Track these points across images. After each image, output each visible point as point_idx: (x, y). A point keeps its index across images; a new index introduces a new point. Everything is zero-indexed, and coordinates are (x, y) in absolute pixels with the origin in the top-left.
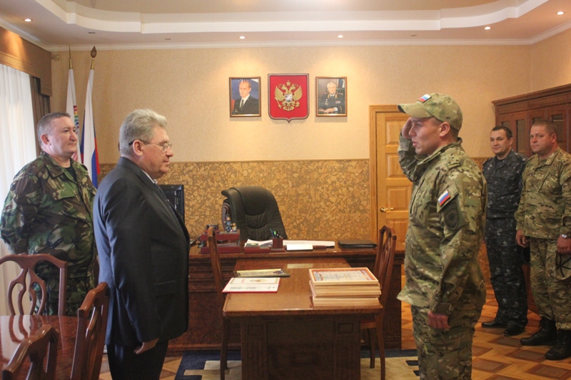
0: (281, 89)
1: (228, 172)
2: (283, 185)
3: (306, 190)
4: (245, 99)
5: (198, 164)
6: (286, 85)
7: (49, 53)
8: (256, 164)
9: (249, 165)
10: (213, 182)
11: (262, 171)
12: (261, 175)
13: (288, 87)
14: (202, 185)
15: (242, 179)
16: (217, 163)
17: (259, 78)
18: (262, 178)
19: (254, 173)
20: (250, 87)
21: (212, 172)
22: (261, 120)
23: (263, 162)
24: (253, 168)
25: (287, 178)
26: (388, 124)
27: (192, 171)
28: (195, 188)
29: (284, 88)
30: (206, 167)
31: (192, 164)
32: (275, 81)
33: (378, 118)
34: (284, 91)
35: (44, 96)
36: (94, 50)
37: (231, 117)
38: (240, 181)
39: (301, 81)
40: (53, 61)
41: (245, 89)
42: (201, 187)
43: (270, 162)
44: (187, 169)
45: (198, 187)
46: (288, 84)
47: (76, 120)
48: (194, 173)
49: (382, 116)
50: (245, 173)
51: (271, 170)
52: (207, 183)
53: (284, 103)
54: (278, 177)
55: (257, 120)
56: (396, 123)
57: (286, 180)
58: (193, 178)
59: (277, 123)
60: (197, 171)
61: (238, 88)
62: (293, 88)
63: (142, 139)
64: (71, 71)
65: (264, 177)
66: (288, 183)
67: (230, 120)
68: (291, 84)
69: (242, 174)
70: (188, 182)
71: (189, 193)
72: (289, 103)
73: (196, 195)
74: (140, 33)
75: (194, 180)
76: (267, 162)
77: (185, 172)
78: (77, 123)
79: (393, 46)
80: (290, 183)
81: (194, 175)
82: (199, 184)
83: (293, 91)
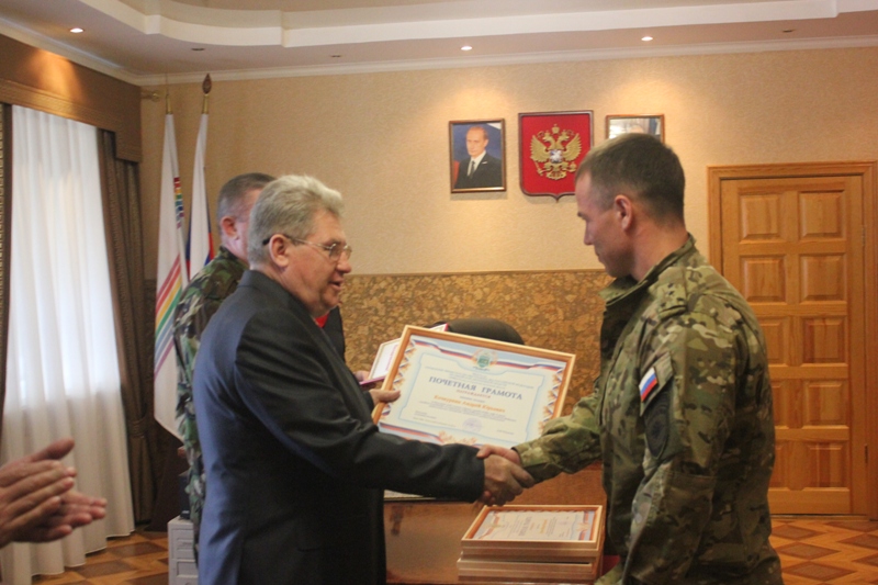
0: (542, 141)
1: (448, 292)
2: (547, 316)
3: (590, 326)
4: (477, 160)
5: (394, 277)
6: (551, 132)
7: (137, 89)
8: (497, 278)
9: (485, 281)
10: (422, 311)
11: (508, 290)
12: (507, 298)
13: (556, 137)
14: (401, 315)
15: (472, 304)
16: (429, 275)
17: (502, 121)
18: (510, 302)
19: (493, 294)
20: (485, 137)
21: (420, 293)
22: (506, 198)
23: (510, 274)
24: (492, 285)
25: (554, 303)
26: (745, 200)
27: (383, 290)
28: (390, 321)
29: (548, 138)
30: (410, 283)
31: (384, 277)
33: (724, 190)
34: (547, 144)
35: (126, 162)
36: (208, 81)
37: (453, 192)
38: (471, 309)
39: (579, 124)
40: (145, 105)
41: (476, 141)
42: (401, 319)
43: (523, 273)
44: (376, 287)
45: (396, 319)
46: (556, 130)
47: (178, 203)
48: (388, 294)
49: (731, 188)
51: (525, 288)
52: (411, 311)
53: (548, 165)
54: (537, 302)
55: (499, 197)
56: (758, 199)
57: (552, 307)
58: (385, 302)
59: (534, 203)
61: (465, 140)
62: (564, 137)
63: (290, 234)
64: (170, 118)
65: (512, 301)
66: (555, 312)
67: (452, 199)
68: (561, 131)
69: (473, 297)
70: (376, 311)
71: (379, 330)
72: (556, 166)
73: (391, 333)
74: (279, 47)
75: (388, 307)
76: (518, 273)
77: (372, 292)
78: (181, 209)
79: (752, 54)
80: (560, 312)
81: (387, 298)
82: (396, 314)
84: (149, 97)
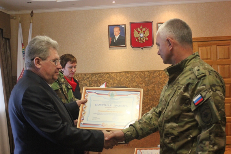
0: (137, 31)
1: (108, 78)
2: (140, 85)
3: (153, 88)
4: (117, 37)
5: (92, 74)
6: (140, 28)
7: (9, 15)
8: (124, 73)
9: (120, 74)
11: (127, 77)
12: (127, 80)
13: (141, 30)
15: (116, 82)
16: (102, 73)
17: (125, 25)
18: (128, 81)
19: (123, 79)
20: (119, 30)
21: (100, 79)
22: (126, 49)
23: (128, 72)
24: (122, 76)
25: (142, 81)
26: (200, 48)
27: (88, 78)
29: (139, 30)
30: (96, 75)
31: (89, 74)
32: (134, 26)
34: (139, 32)
35: (6, 39)
36: (32, 12)
37: (109, 47)
38: (116, 83)
40: (12, 20)
41: (117, 31)
43: (132, 72)
44: (86, 77)
46: (141, 27)
47: (23, 52)
48: (90, 79)
50: (118, 79)
51: (133, 76)
53: (139, 38)
54: (136, 81)
55: (124, 49)
56: (204, 48)
57: (141, 82)
58: (89, 82)
59: (135, 50)
60: (91, 78)
61: (113, 31)
62: (144, 30)
63: (41, 57)
64: (20, 24)
65: (129, 81)
66: (142, 84)
67: (109, 49)
68: (143, 28)
69: (116, 79)
72: (142, 38)
74: (56, 2)
75: (90, 83)
76: (130, 72)
77: (85, 79)
79: (202, 3)
80: (144, 84)
81: (90, 80)
83: (144, 31)
84: (13, 18)
